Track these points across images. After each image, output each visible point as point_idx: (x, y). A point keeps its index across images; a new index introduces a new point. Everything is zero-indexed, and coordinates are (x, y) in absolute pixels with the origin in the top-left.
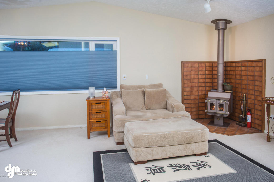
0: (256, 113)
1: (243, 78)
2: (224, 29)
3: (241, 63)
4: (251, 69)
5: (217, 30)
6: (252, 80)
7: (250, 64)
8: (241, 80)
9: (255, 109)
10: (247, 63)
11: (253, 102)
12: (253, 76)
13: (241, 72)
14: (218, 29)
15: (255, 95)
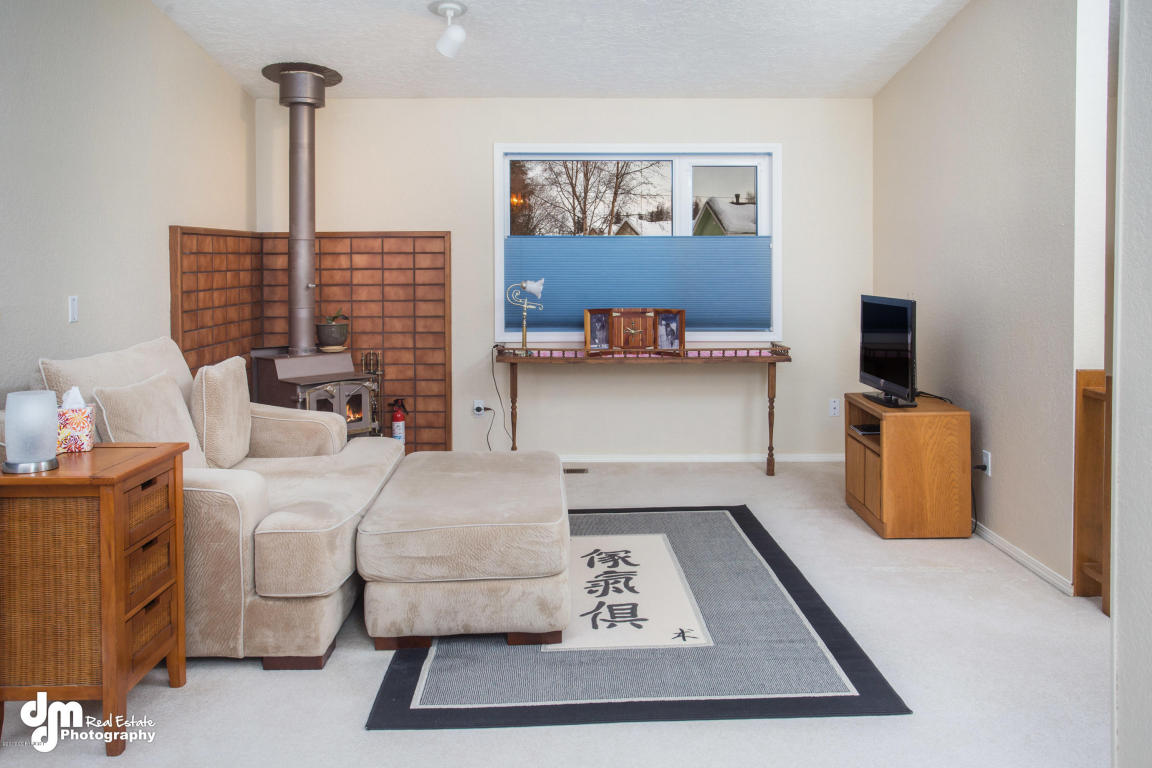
0: (421, 406)
1: (363, 294)
2: (313, 106)
3: (348, 241)
4: (396, 261)
5: (286, 106)
6: (405, 301)
7: (390, 245)
8: (352, 301)
9: (415, 396)
10: (380, 240)
11: (410, 373)
12: (408, 285)
13: (348, 273)
14: (288, 100)
15: (415, 348)
